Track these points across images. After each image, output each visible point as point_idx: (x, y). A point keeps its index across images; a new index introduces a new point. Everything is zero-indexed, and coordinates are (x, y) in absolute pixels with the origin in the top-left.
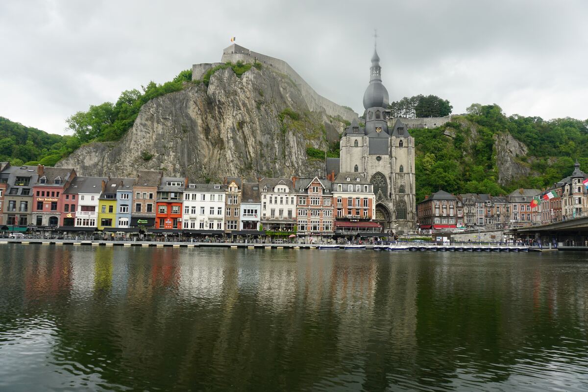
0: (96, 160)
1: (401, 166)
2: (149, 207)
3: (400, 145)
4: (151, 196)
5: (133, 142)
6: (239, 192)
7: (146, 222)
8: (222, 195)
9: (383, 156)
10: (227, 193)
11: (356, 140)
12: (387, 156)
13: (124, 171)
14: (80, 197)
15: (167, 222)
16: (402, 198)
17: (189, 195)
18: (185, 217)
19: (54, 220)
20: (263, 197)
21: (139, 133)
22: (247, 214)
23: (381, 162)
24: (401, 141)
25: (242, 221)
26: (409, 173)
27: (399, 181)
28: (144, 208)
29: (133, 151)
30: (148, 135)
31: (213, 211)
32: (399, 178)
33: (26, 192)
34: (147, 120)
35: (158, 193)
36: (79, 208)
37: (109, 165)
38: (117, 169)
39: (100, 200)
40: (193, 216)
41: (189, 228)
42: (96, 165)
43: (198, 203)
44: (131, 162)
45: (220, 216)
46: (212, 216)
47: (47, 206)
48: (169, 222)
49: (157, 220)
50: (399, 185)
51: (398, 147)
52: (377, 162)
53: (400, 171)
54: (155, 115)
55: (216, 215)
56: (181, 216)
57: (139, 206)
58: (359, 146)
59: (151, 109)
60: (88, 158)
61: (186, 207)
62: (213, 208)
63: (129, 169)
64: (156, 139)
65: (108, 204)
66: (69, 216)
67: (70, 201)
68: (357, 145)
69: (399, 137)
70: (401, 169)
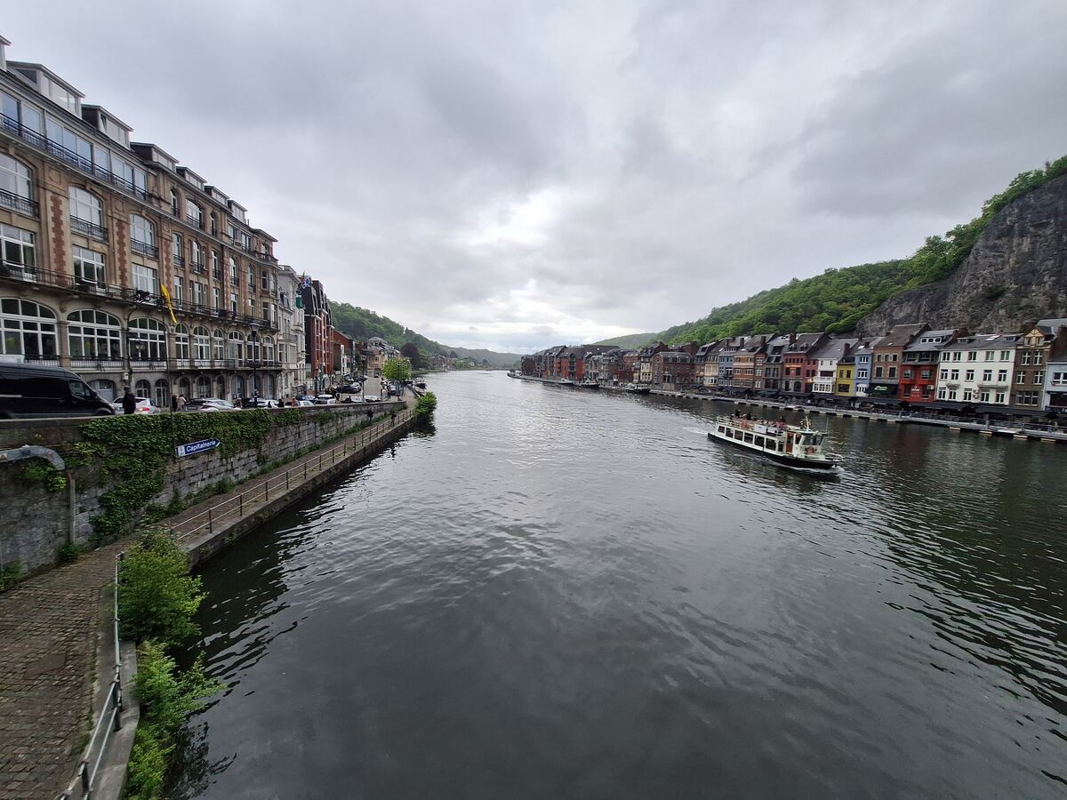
0: (908, 310)
2: (892, 371)
4: (895, 357)
5: (968, 277)
6: (1046, 345)
7: (885, 389)
8: (1008, 352)
10: (1020, 347)
14: (820, 362)
15: (913, 390)
17: (949, 354)
18: (941, 384)
19: (798, 386)
21: (982, 261)
22: (1062, 380)
25: (1049, 392)
28: (887, 373)
29: (967, 289)
30: (1000, 260)
31: (990, 375)
33: (778, 359)
34: (999, 238)
35: (904, 353)
36: (819, 374)
39: (838, 365)
40: (954, 382)
41: (947, 398)
42: (909, 316)
43: (963, 365)
44: (964, 305)
45: (1002, 384)
46: (987, 383)
47: (793, 372)
48: (915, 389)
49: (901, 387)
54: (1017, 225)
55: (994, 381)
56: (933, 382)
57: (879, 370)
61: (943, 370)
62: (990, 371)
64: (1017, 263)
65: (845, 369)
66: (810, 381)
67: (810, 367)
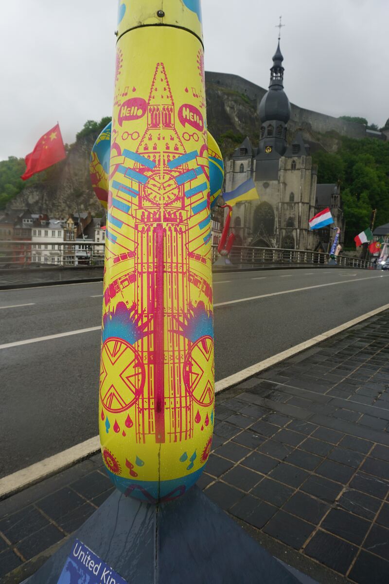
0: (37, 198)
1: (292, 194)
3: (292, 167)
4: (10, 232)
5: (66, 180)
6: (75, 228)
8: (61, 232)
9: (271, 182)
10: (65, 229)
11: (242, 164)
12: (275, 182)
13: (59, 208)
16: (289, 234)
17: (36, 231)
18: (33, 252)
20: (96, 232)
22: (81, 249)
23: (268, 190)
24: (294, 162)
25: (77, 256)
26: (298, 203)
27: (287, 213)
29: (66, 189)
32: (287, 209)
35: (14, 230)
37: (47, 202)
38: (53, 205)
41: (37, 261)
42: (37, 202)
44: (65, 199)
46: (53, 251)
50: (288, 217)
51: (289, 170)
52: (263, 189)
53: (290, 200)
54: (87, 152)
58: (245, 171)
59: (83, 147)
60: (30, 197)
63: (63, 205)
68: (243, 170)
69: (291, 157)
70: (292, 197)
